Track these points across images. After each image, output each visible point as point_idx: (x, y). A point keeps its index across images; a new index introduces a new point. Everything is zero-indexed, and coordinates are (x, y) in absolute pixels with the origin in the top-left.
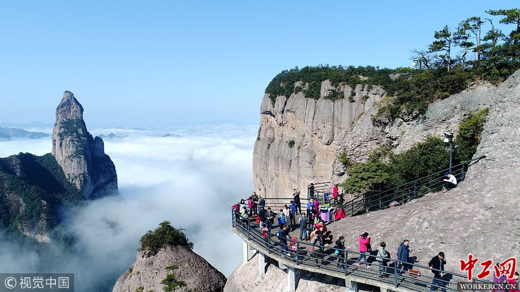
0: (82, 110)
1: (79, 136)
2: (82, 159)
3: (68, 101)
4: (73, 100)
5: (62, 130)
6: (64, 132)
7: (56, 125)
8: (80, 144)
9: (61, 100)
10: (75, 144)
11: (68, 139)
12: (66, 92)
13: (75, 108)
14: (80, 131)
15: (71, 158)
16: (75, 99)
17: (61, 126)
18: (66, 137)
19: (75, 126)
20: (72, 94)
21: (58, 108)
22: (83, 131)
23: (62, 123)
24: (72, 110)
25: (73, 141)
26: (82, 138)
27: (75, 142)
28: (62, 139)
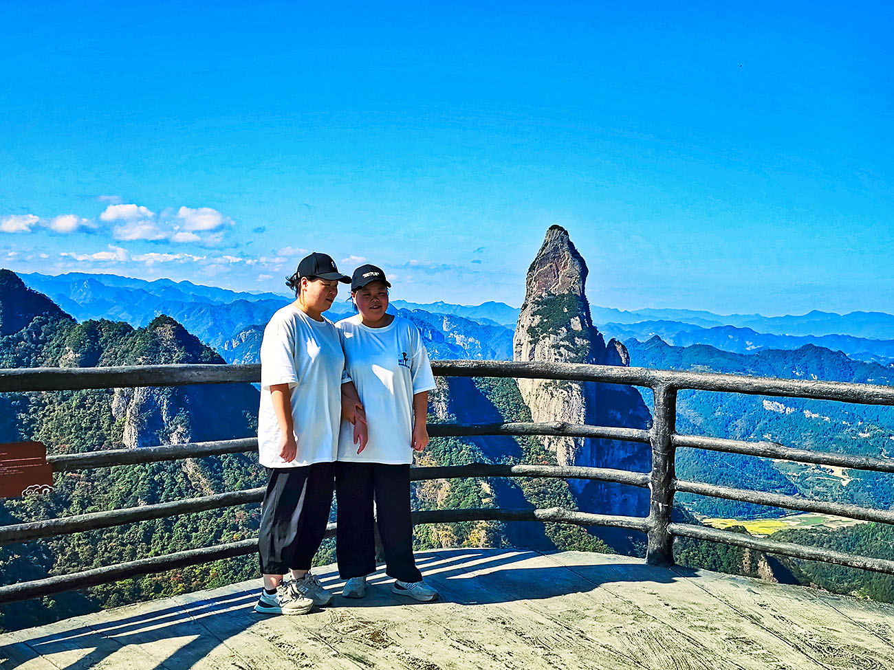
0: (584, 272)
1: (572, 335)
2: (575, 393)
3: (556, 249)
4: (566, 247)
5: (537, 319)
6: (541, 324)
7: (525, 306)
8: (573, 355)
9: (540, 247)
10: (561, 355)
11: (549, 341)
12: (553, 227)
13: (568, 268)
14: (576, 324)
15: (551, 388)
16: (571, 245)
17: (536, 309)
18: (543, 338)
19: (566, 310)
20: (566, 233)
21: (532, 268)
22: (583, 324)
23: (538, 303)
24: (562, 272)
25: (557, 347)
26: (578, 341)
27: (562, 350)
28: (534, 342)
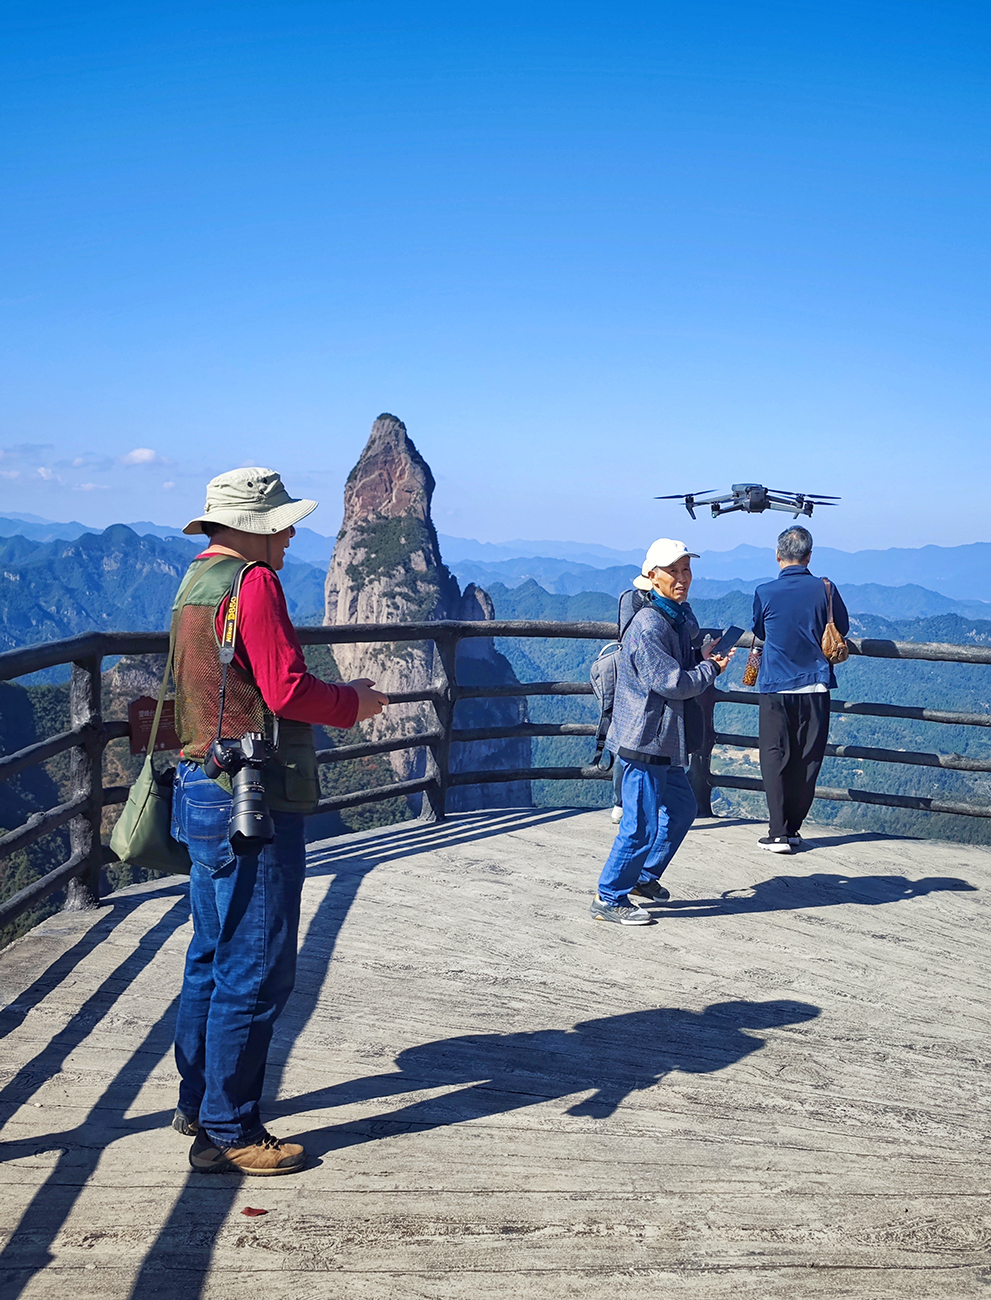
0: (429, 484)
1: (412, 579)
2: (417, 662)
3: (388, 449)
4: (402, 446)
5: (361, 554)
6: (367, 561)
7: (343, 534)
8: (414, 607)
9: (364, 445)
10: (397, 608)
11: (378, 587)
12: (384, 417)
13: (406, 477)
14: (419, 562)
15: (381, 656)
16: (410, 444)
17: (359, 538)
18: (371, 582)
19: (403, 541)
20: (402, 426)
21: (352, 477)
22: (428, 562)
23: (362, 530)
24: (397, 485)
25: (391, 595)
26: (422, 586)
27: (398, 600)
28: (357, 588)
